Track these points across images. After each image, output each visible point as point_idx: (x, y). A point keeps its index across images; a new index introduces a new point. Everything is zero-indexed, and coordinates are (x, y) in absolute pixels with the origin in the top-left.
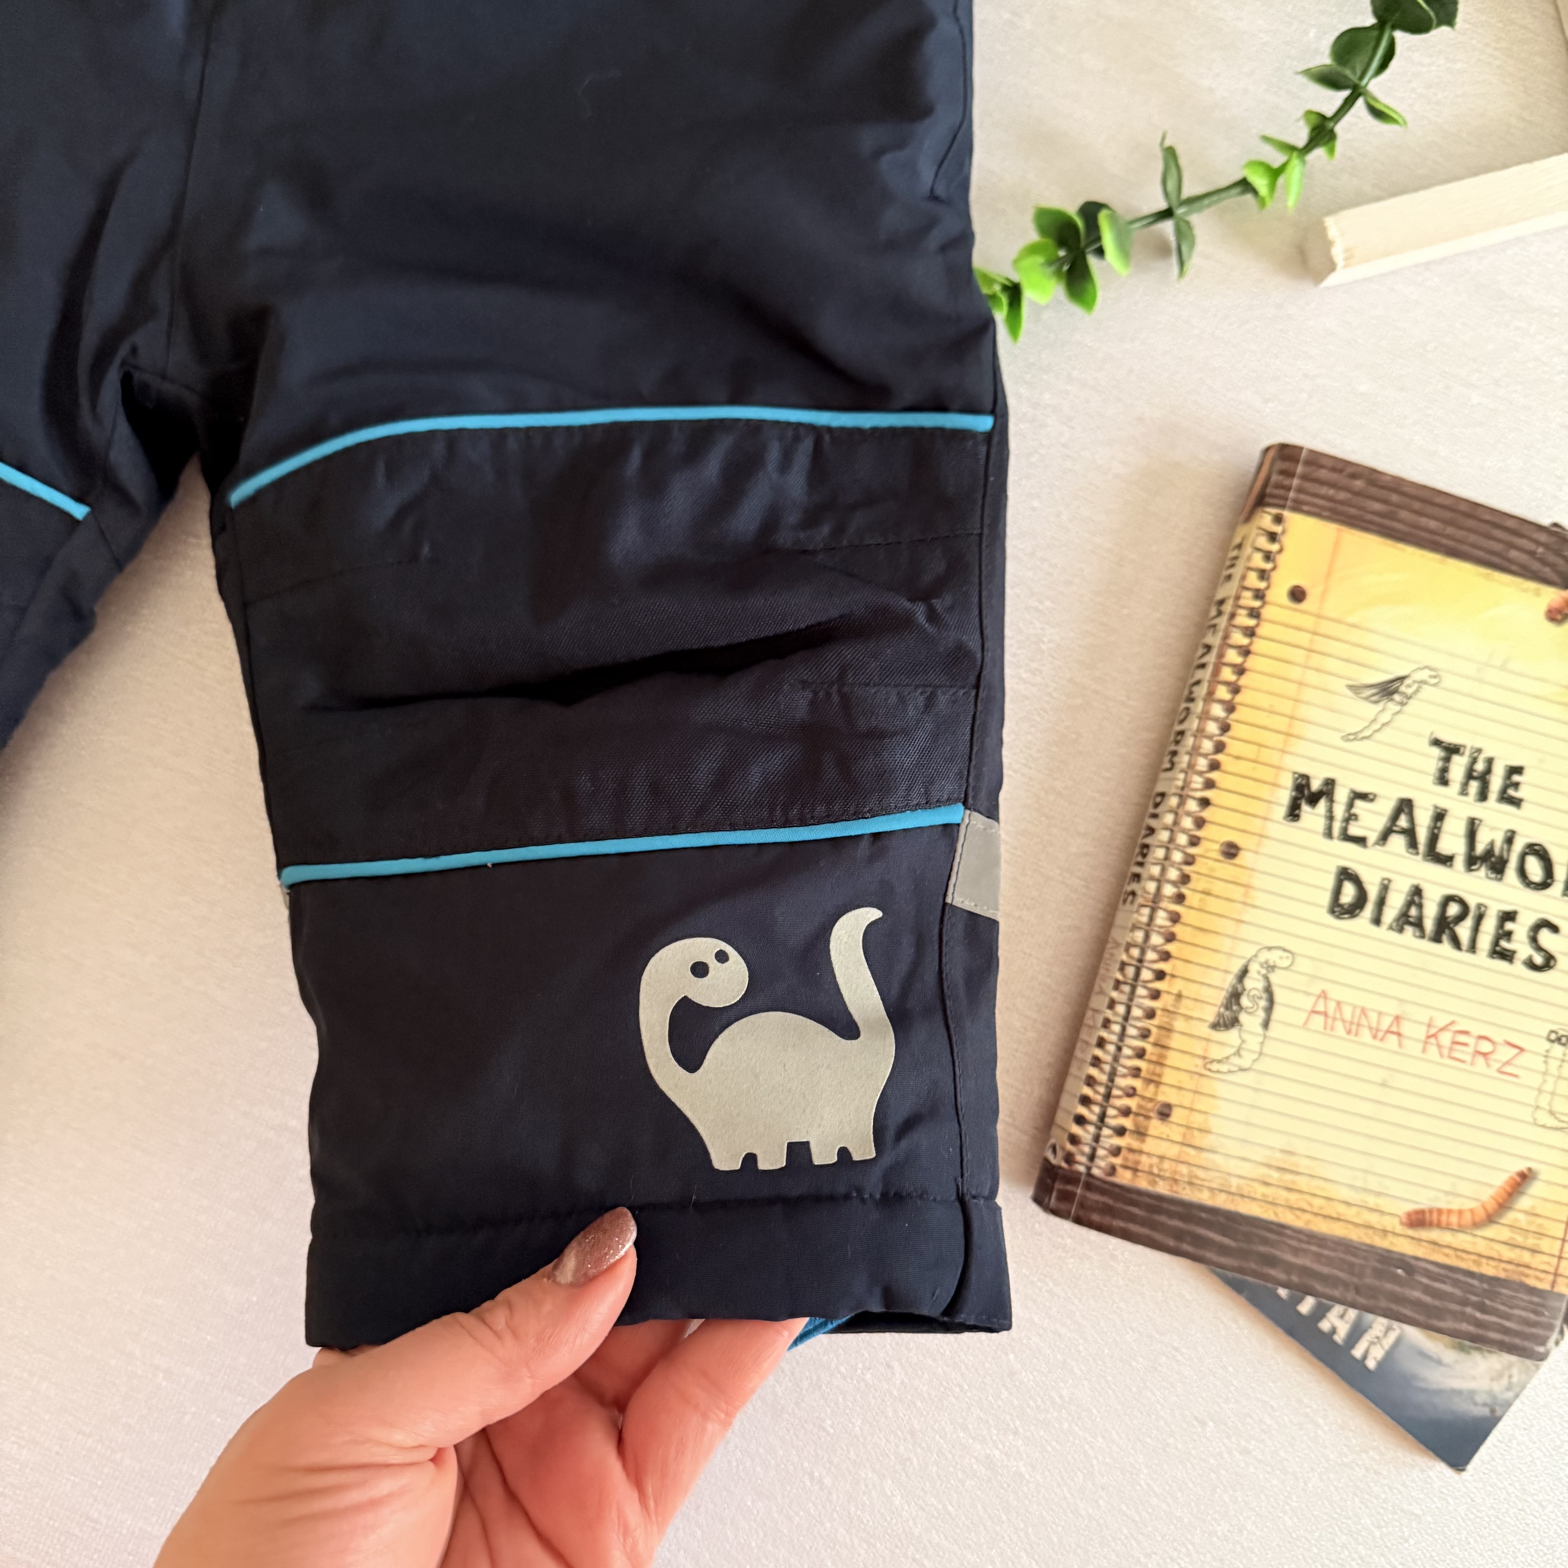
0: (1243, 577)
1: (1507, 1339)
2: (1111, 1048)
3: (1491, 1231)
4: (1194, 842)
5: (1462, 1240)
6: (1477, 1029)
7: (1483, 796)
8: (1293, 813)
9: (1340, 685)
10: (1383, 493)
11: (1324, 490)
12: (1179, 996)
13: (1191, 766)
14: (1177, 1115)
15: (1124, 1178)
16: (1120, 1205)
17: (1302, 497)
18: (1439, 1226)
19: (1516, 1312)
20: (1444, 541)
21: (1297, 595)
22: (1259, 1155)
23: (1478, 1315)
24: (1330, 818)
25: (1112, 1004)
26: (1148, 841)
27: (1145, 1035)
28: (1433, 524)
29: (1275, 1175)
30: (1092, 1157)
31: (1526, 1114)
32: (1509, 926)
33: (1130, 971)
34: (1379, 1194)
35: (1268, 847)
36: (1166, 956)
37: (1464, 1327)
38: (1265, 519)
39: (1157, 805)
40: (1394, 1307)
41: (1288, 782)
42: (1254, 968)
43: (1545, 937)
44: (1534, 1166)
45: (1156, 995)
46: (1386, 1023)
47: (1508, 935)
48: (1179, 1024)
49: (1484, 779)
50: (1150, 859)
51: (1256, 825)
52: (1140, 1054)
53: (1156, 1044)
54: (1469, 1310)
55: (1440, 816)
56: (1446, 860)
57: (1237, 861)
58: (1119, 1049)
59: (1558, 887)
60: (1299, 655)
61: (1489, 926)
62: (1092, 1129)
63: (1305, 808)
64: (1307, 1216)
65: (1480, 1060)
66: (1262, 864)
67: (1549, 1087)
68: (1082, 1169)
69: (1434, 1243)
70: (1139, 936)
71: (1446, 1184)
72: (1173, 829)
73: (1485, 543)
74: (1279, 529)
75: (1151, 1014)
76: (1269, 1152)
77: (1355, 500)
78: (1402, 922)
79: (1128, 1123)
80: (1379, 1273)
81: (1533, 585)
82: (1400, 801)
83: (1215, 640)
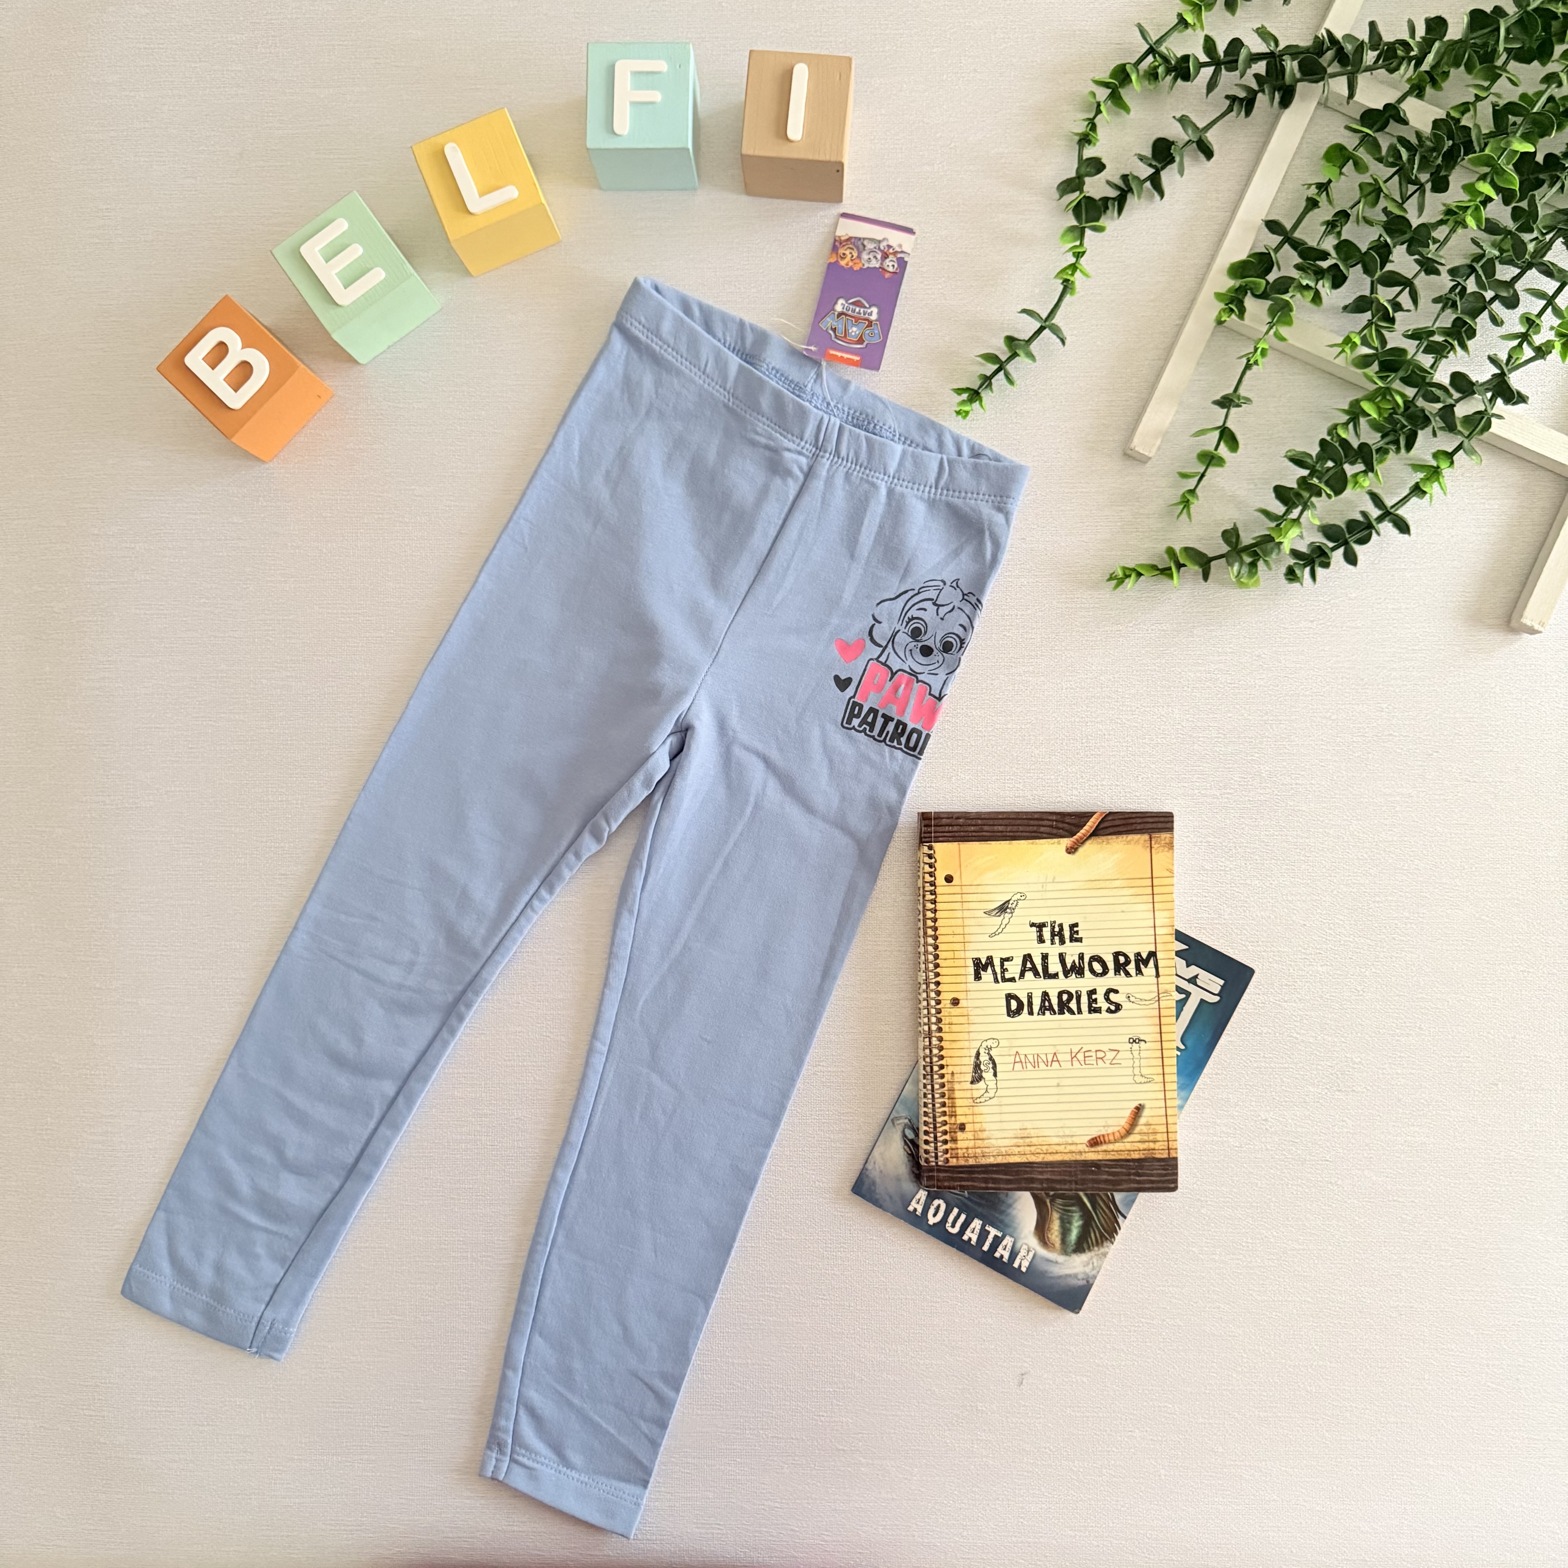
0: (924, 878)
1: (1154, 1185)
2: (930, 1106)
3: (1131, 1138)
4: (938, 1002)
5: (1118, 1146)
6: (1094, 1048)
7: (1062, 942)
8: (978, 977)
9: (981, 914)
10: (974, 822)
11: (947, 828)
12: (953, 1073)
13: (927, 969)
14: (968, 1127)
15: (953, 1162)
16: (955, 1175)
17: (938, 834)
18: (1105, 1142)
19: (1155, 1172)
20: (1007, 834)
21: (949, 879)
22: (1011, 1134)
23: (1137, 1178)
24: (995, 973)
25: (925, 1087)
26: (920, 1006)
27: (943, 1095)
28: (1000, 828)
29: (1021, 1141)
30: (936, 1157)
31: (1130, 1080)
32: (1094, 997)
33: (928, 1069)
34: (1072, 1136)
35: (971, 995)
36: (941, 1058)
37: (1132, 1185)
38: (926, 849)
39: (919, 989)
40: (1095, 1185)
41: (970, 963)
42: (982, 1051)
43: (1113, 997)
44: (1141, 1102)
45: (942, 1076)
46: (1050, 1058)
47: (1095, 1000)
48: (956, 1086)
49: (1061, 934)
50: (922, 1015)
51: (962, 987)
52: (944, 1105)
53: (949, 1098)
54: (1132, 1177)
55: (1045, 957)
56: (1055, 976)
57: (960, 1005)
58: (934, 1105)
59: (1111, 972)
60: (958, 906)
61: (1084, 1000)
62: (932, 1145)
63: (982, 972)
64: (1042, 1156)
65: (1100, 1061)
66: (970, 1003)
67: (1137, 1064)
68: (934, 1164)
69: (1105, 1151)
70: (927, 1052)
71: (1102, 1122)
72: (927, 999)
73: (1027, 829)
74: (932, 852)
75: (943, 1086)
76: (1015, 1132)
77: (962, 829)
78: (1043, 1010)
79: (947, 1137)
80: (1083, 1172)
81: (1056, 840)
82: (1025, 956)
83: (921, 909)
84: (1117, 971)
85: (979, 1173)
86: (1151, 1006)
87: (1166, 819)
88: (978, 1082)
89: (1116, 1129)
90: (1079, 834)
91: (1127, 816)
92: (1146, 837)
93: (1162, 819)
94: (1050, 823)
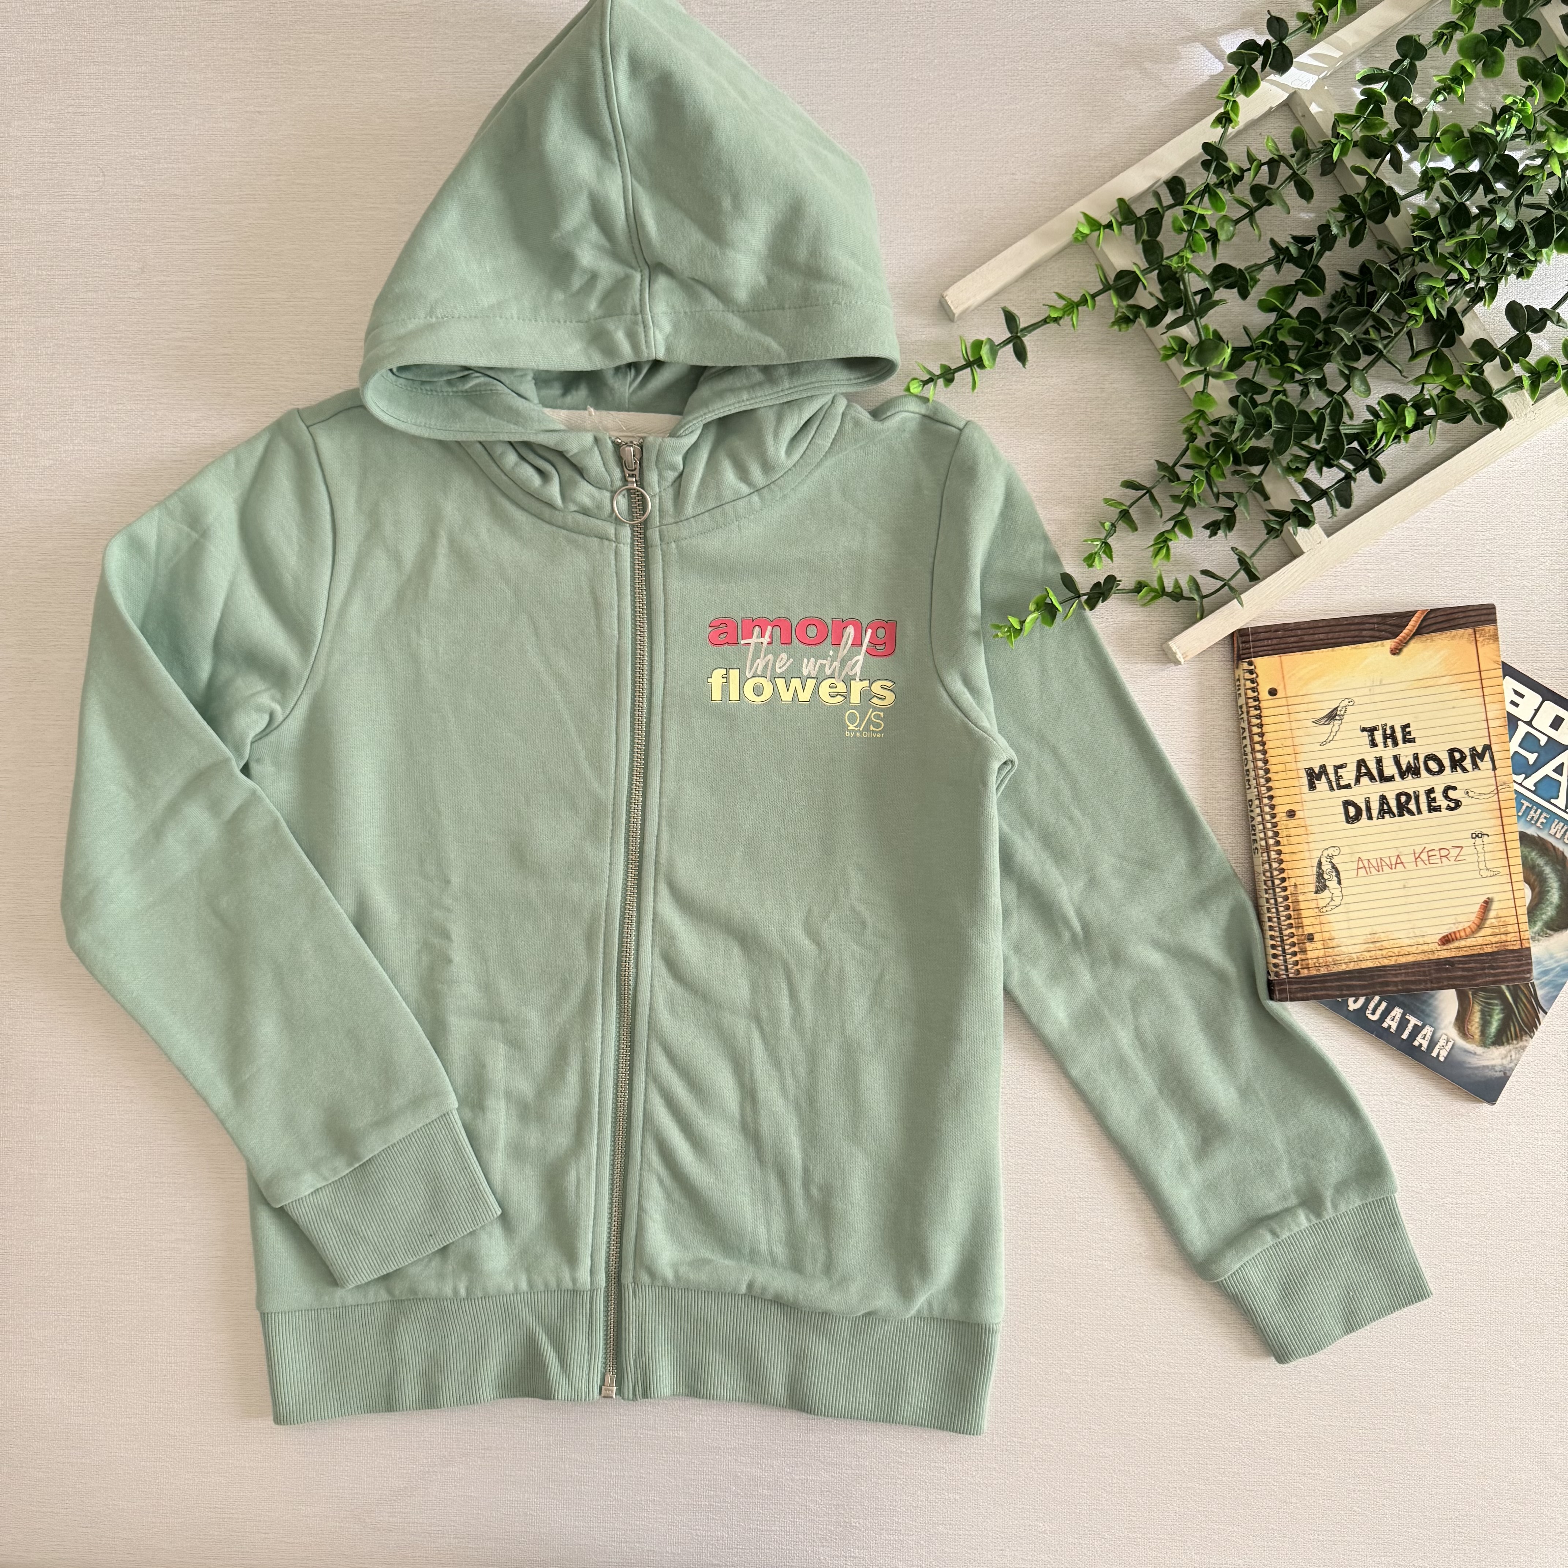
0: (1246, 694)
1: (1510, 977)
2: (1275, 920)
3: (1483, 932)
4: (1274, 816)
5: (1470, 941)
6: (1437, 847)
7: (1395, 744)
8: (1312, 787)
9: (1309, 723)
10: (1294, 632)
11: (1266, 643)
12: (1296, 885)
13: (1258, 784)
14: (1317, 937)
15: (1305, 973)
16: (1308, 986)
17: (1257, 649)
19: (1509, 963)
20: (1330, 641)
21: (1273, 692)
22: (1361, 940)
24: (1329, 782)
25: (1268, 901)
26: (1253, 823)
27: (1287, 908)
28: (1321, 636)
29: (1371, 945)
30: (1287, 970)
31: (1476, 874)
32: (1432, 796)
33: (1269, 883)
34: (1422, 936)
35: (1307, 805)
36: (1282, 871)
37: (1487, 979)
38: (1245, 666)
39: (1251, 806)
40: (1451, 982)
41: (1303, 774)
42: (1323, 860)
43: (1451, 794)
44: (1490, 896)
45: (1285, 889)
46: (1394, 861)
47: (1434, 799)
48: (1301, 898)
49: (1393, 737)
50: (1257, 831)
51: (1298, 798)
52: (1289, 917)
53: (1294, 910)
54: (1486, 971)
55: (1379, 761)
56: (1391, 779)
57: (1296, 817)
58: (1279, 919)
59: (1448, 769)
60: (1285, 718)
61: (1423, 799)
62: (1281, 958)
63: (1316, 782)
64: (1395, 958)
65: (1444, 859)
66: (1307, 814)
67: (1482, 858)
68: (1284, 977)
69: (1458, 948)
70: (1267, 866)
71: (1451, 920)
72: (1261, 814)
73: (1350, 634)
74: (1253, 667)
75: (1286, 898)
76: (1365, 937)
77: (1282, 641)
78: (1382, 813)
79: (1296, 949)
80: (1438, 971)
81: (1379, 643)
82: (1359, 761)
83: (1245, 725)
84: (1453, 767)
85: (1331, 981)
86: (1491, 800)
87: (1488, 611)
88: (1323, 891)
89: (1467, 925)
90: (1402, 634)
91: (1449, 612)
92: (1470, 631)
93: (1485, 612)
94: (1372, 626)
